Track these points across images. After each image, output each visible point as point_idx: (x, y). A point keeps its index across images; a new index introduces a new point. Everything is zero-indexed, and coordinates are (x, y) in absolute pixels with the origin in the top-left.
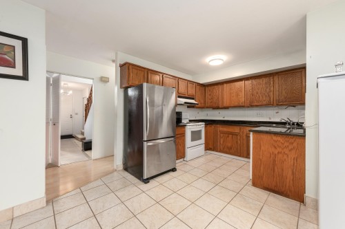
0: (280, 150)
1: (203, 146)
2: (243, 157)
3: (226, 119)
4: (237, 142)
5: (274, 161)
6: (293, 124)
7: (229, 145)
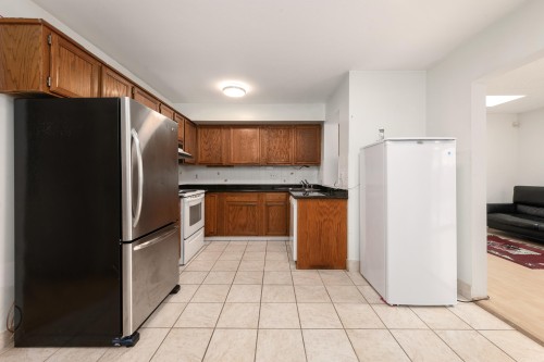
0: (326, 217)
1: (202, 232)
2: (261, 235)
3: (229, 182)
4: (254, 216)
5: (321, 230)
6: (310, 187)
7: (243, 221)
